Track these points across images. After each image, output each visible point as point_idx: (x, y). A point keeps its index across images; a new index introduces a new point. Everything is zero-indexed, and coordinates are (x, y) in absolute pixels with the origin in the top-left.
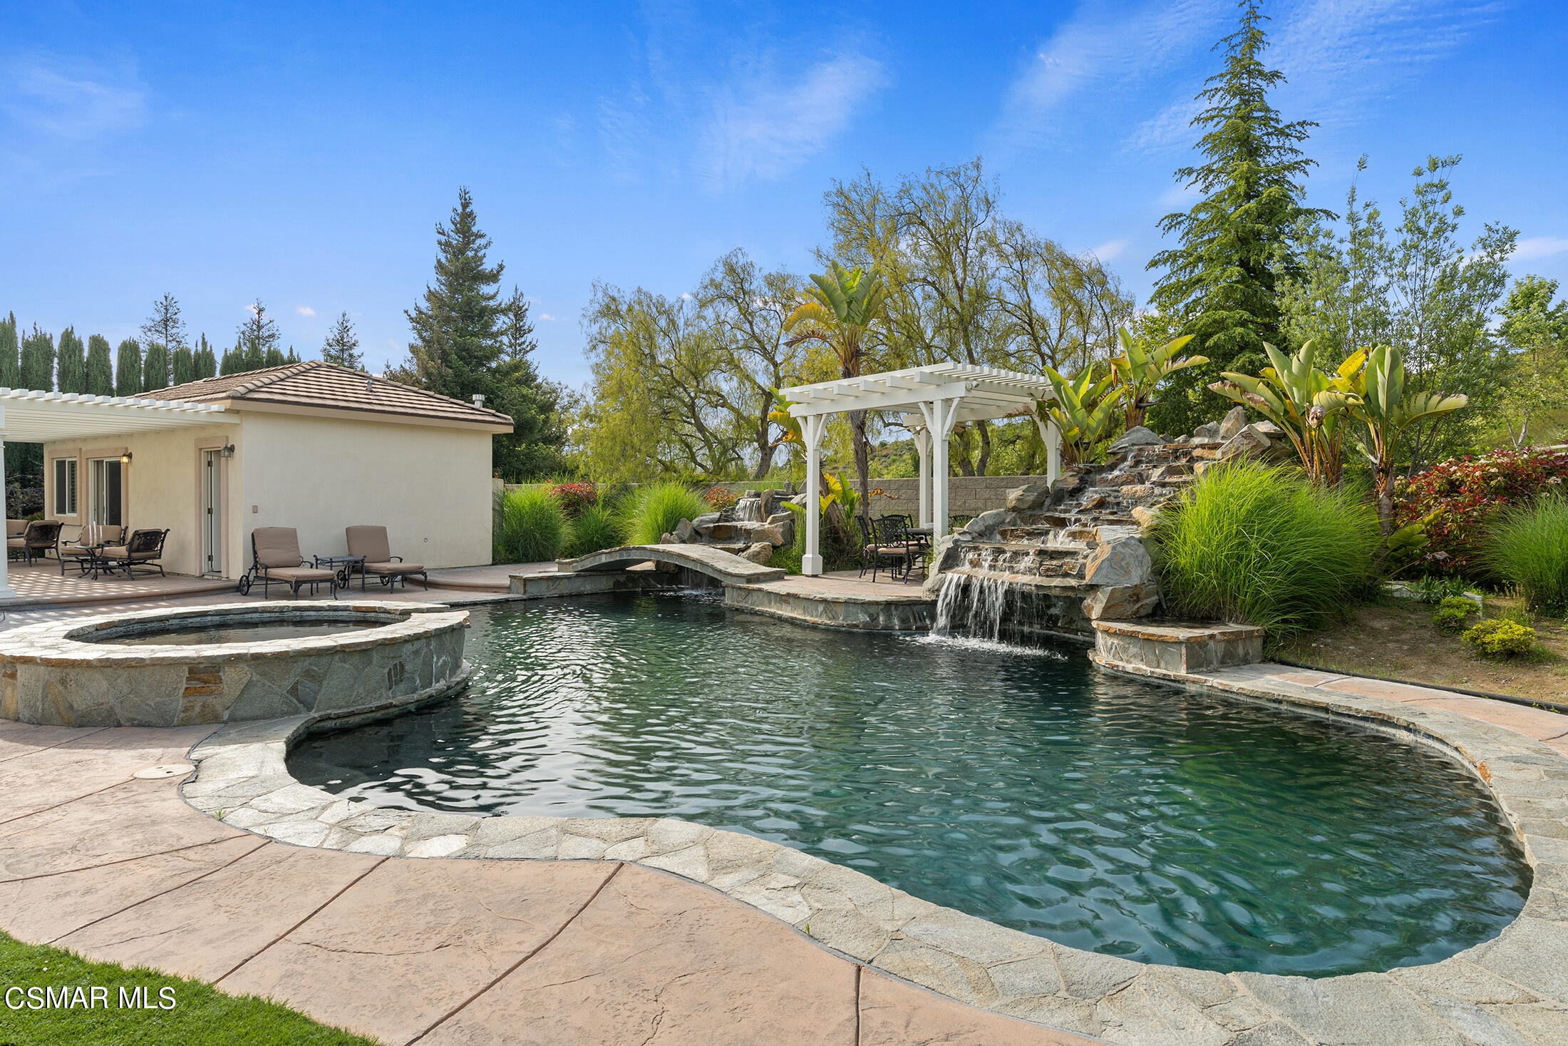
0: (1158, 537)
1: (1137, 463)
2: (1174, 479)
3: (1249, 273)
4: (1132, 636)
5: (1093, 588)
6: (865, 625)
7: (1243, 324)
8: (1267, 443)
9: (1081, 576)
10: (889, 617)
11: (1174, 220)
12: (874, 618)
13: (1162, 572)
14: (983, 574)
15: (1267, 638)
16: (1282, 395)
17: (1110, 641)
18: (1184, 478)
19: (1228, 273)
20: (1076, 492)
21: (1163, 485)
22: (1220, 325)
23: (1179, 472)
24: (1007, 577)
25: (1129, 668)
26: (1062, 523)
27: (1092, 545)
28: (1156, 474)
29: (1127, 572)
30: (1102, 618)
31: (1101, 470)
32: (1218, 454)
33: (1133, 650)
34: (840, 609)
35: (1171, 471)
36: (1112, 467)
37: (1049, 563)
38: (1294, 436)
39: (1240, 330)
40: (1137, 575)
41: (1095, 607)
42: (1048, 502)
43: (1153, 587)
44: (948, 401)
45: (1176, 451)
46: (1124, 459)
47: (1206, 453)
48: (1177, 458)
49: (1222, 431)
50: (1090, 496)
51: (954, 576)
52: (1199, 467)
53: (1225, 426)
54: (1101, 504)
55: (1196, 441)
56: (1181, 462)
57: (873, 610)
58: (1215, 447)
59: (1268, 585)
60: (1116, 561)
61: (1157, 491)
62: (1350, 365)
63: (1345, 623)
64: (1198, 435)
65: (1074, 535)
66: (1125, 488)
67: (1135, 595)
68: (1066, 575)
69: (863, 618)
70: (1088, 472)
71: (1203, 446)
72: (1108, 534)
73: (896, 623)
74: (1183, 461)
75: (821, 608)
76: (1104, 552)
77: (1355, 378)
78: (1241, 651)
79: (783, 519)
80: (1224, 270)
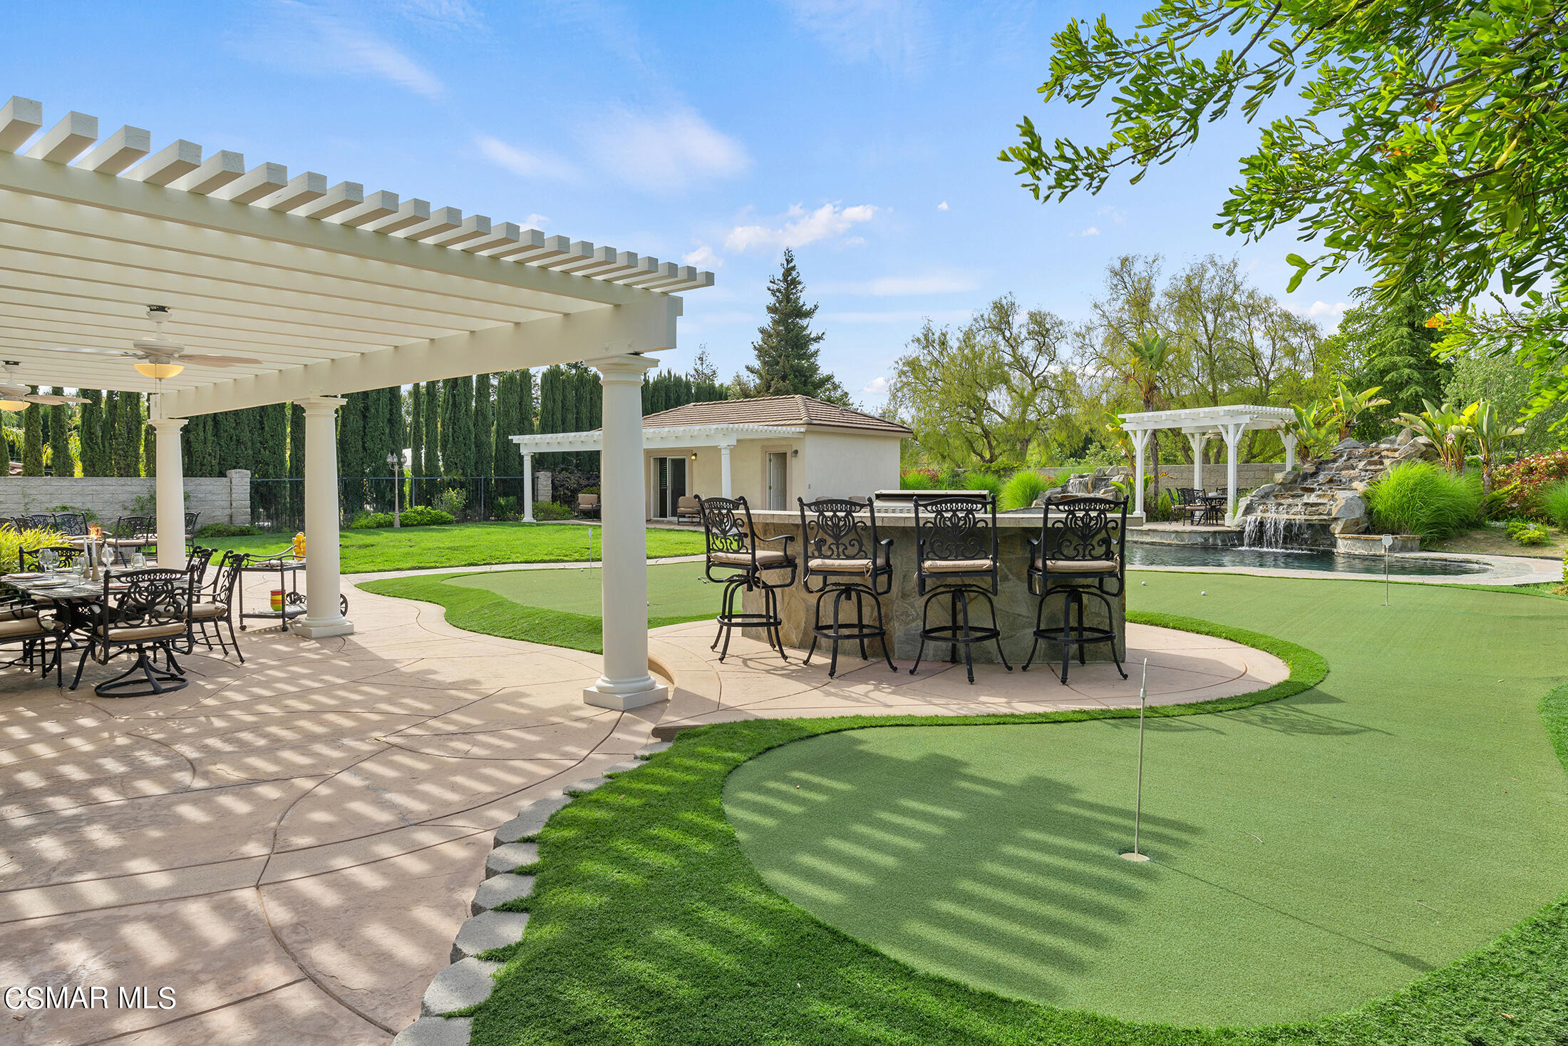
0: (1367, 497)
1: (1349, 459)
2: (1372, 467)
3: (1414, 331)
4: (1358, 539)
5: (1336, 519)
6: (1202, 544)
7: (1410, 366)
8: (1424, 449)
9: (1329, 514)
10: (1215, 539)
11: (1360, 291)
12: (1206, 540)
13: (1369, 513)
14: (1271, 516)
15: (1422, 540)
16: (1430, 425)
17: (1346, 542)
18: (1378, 467)
19: (1399, 332)
20: (1314, 475)
21: (1367, 471)
22: (1394, 367)
23: (1375, 463)
24: (1286, 516)
25: (1357, 553)
26: (1312, 490)
27: (1335, 500)
28: (1361, 465)
29: (1353, 512)
30: (1340, 533)
31: (1327, 462)
32: (1397, 454)
33: (1358, 545)
34: (1185, 536)
35: (1370, 463)
36: (1334, 461)
37: (1310, 509)
38: (1438, 447)
39: (1407, 371)
40: (1358, 513)
41: (1337, 528)
42: (1299, 480)
43: (1366, 519)
44: (1238, 426)
45: (1371, 452)
46: (1341, 456)
47: (1389, 454)
48: (1372, 456)
49: (1398, 442)
50: (1322, 478)
51: (1250, 518)
52: (1387, 462)
53: (1400, 438)
54: (1331, 481)
55: (1383, 446)
56: (1377, 460)
57: (1206, 535)
58: (1395, 450)
59: (1424, 516)
60: (1348, 506)
61: (1363, 474)
62: (1470, 410)
63: (1461, 536)
64: (1384, 442)
65: (1319, 496)
66: (1343, 472)
67: (1357, 523)
68: (1321, 514)
69: (1200, 540)
70: (1321, 463)
71: (1388, 450)
72: (1342, 496)
73: (1219, 542)
74: (1376, 458)
75: (1173, 536)
76: (1341, 503)
77: (1472, 417)
78: (1409, 545)
79: (1111, 491)
80: (1397, 329)
